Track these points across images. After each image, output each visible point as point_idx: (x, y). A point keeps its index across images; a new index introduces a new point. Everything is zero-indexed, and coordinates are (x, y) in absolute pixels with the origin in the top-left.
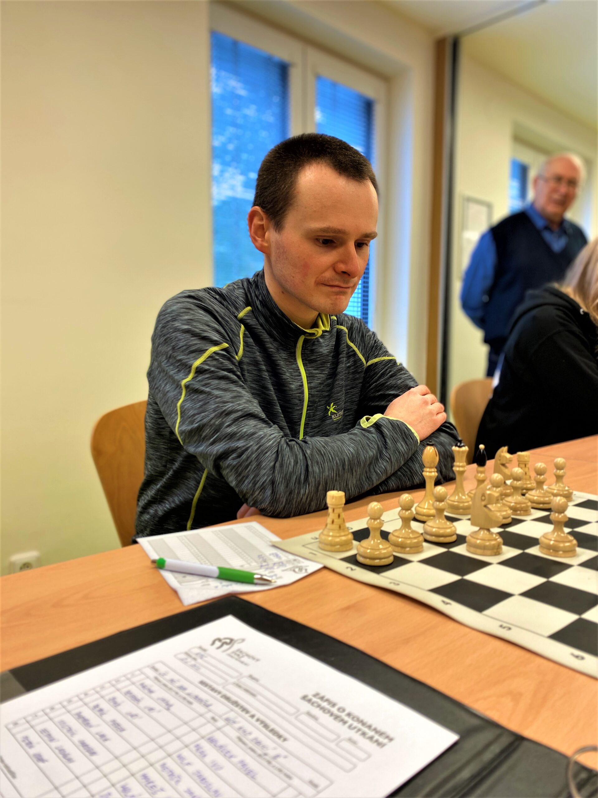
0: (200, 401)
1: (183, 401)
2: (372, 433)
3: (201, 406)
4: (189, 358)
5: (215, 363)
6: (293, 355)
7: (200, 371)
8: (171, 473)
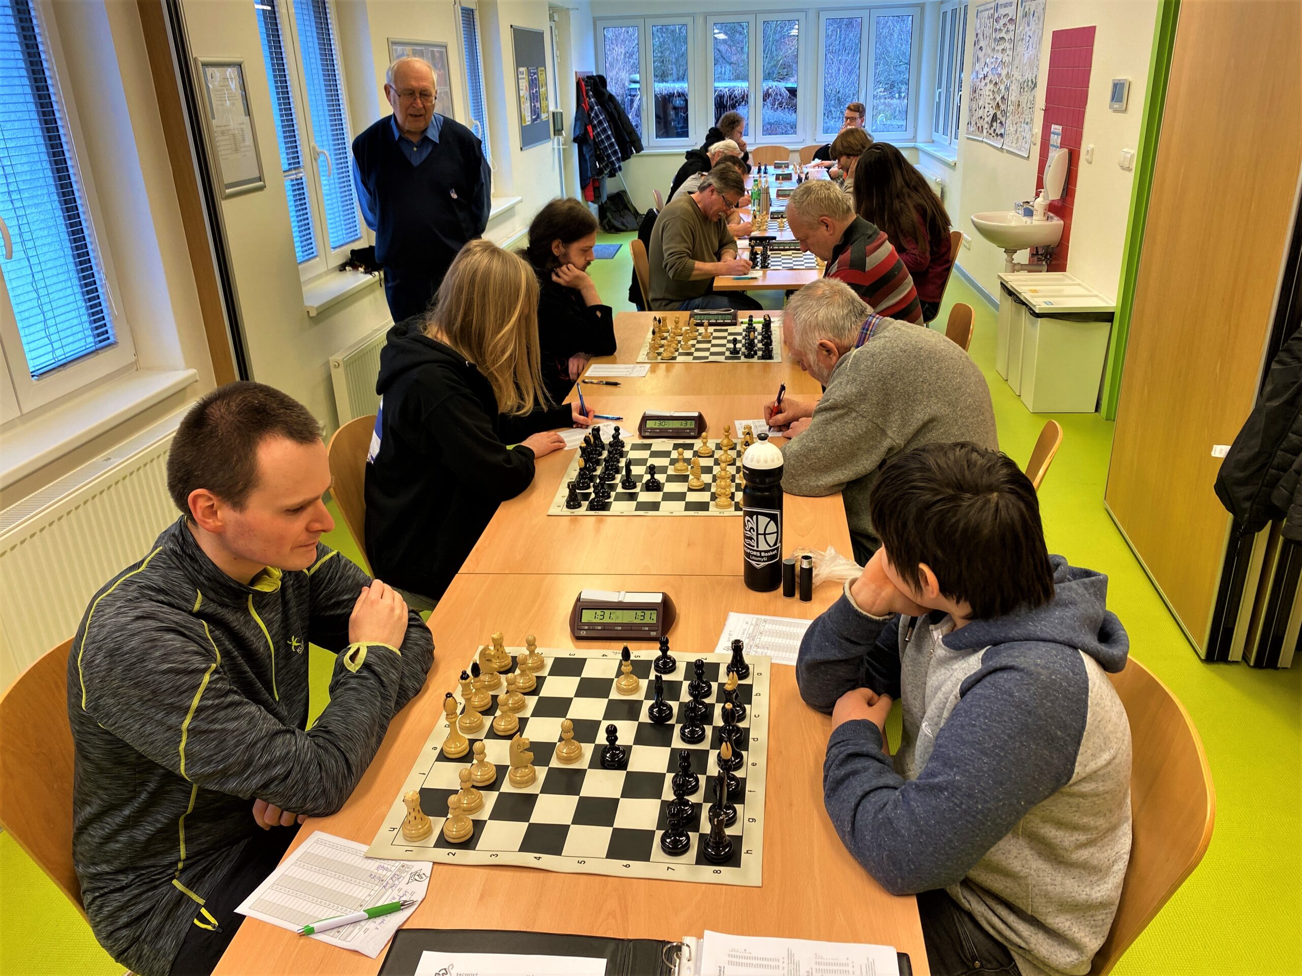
0: (213, 740)
1: (187, 744)
2: (368, 679)
3: (217, 746)
4: (181, 700)
5: (212, 693)
6: (246, 612)
7: (199, 710)
8: (144, 796)
